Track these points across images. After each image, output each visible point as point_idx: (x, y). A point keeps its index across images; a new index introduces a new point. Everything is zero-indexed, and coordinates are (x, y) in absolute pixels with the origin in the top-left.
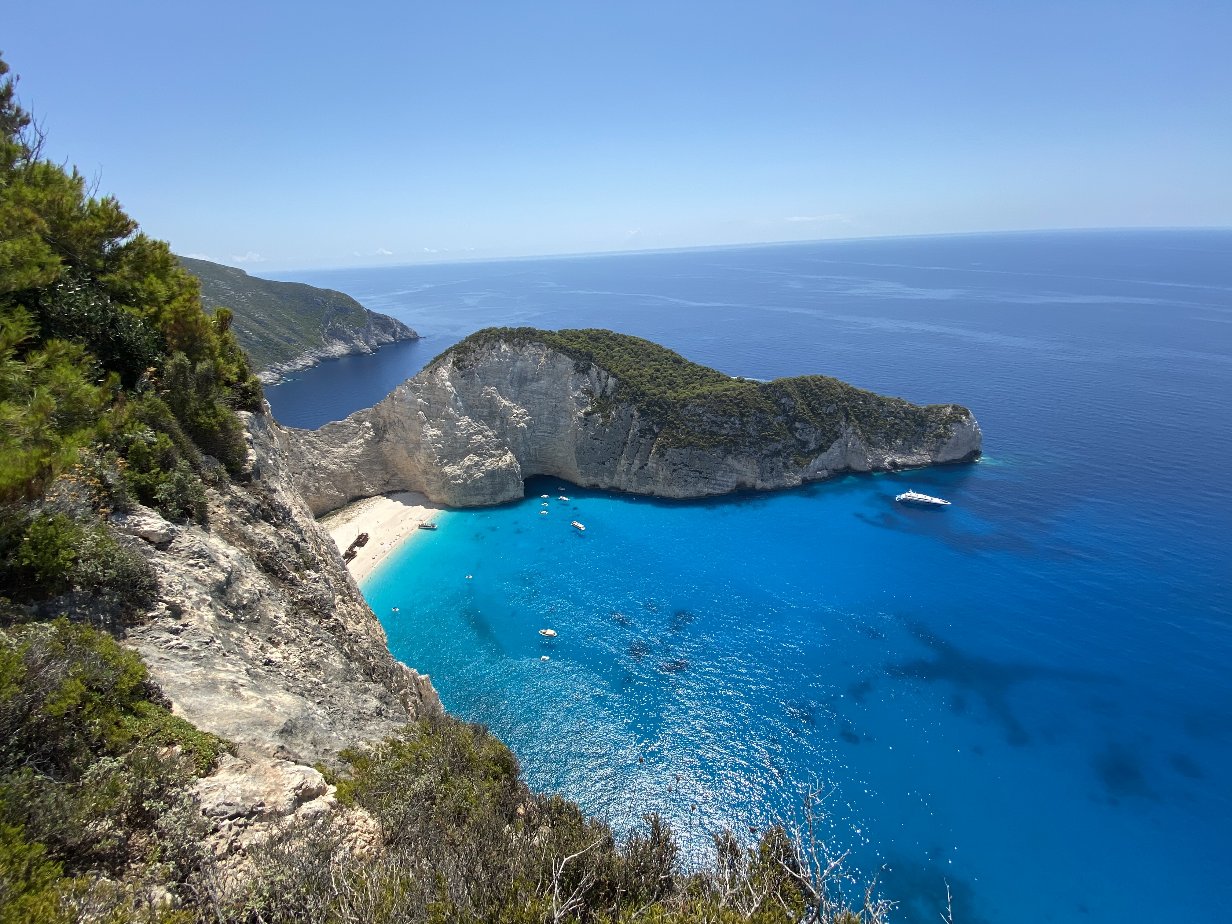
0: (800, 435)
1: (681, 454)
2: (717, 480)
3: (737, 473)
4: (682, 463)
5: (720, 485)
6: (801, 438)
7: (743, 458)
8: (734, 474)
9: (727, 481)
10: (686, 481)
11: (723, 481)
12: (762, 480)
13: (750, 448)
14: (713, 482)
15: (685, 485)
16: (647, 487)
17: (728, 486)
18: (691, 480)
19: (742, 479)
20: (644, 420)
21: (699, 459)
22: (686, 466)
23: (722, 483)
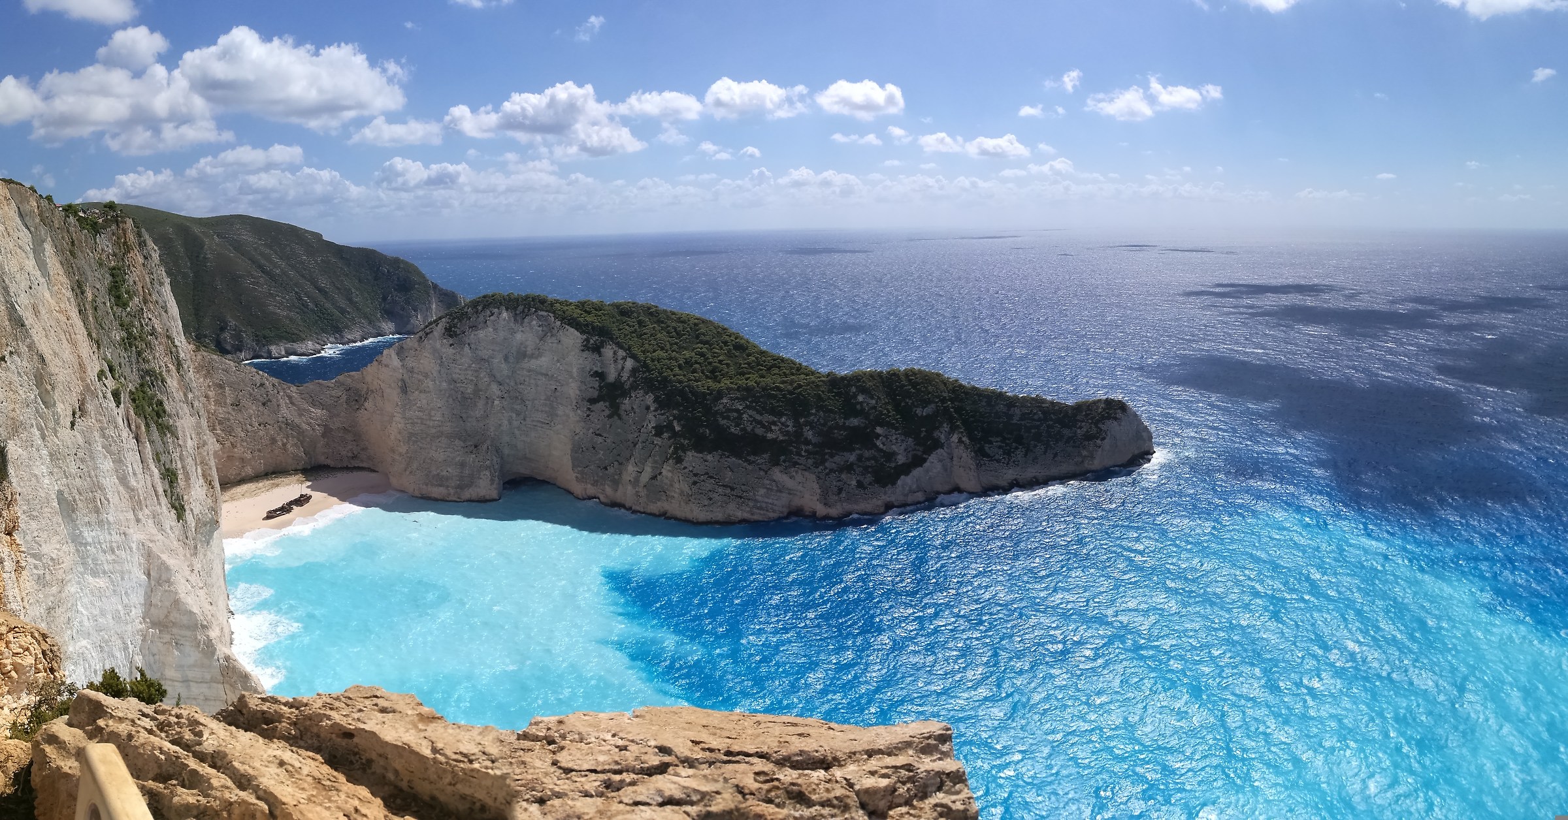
0: (884, 444)
1: (706, 461)
2: (756, 501)
3: (790, 494)
4: (707, 474)
5: (761, 508)
6: (884, 448)
7: (797, 472)
8: (784, 495)
9: (773, 504)
10: (710, 499)
11: (766, 503)
12: (825, 504)
13: (807, 459)
14: (751, 504)
15: (709, 505)
16: (659, 504)
17: (774, 511)
18: (718, 498)
19: (797, 502)
20: (662, 414)
21: (732, 470)
22: (711, 477)
23: (764, 505)
